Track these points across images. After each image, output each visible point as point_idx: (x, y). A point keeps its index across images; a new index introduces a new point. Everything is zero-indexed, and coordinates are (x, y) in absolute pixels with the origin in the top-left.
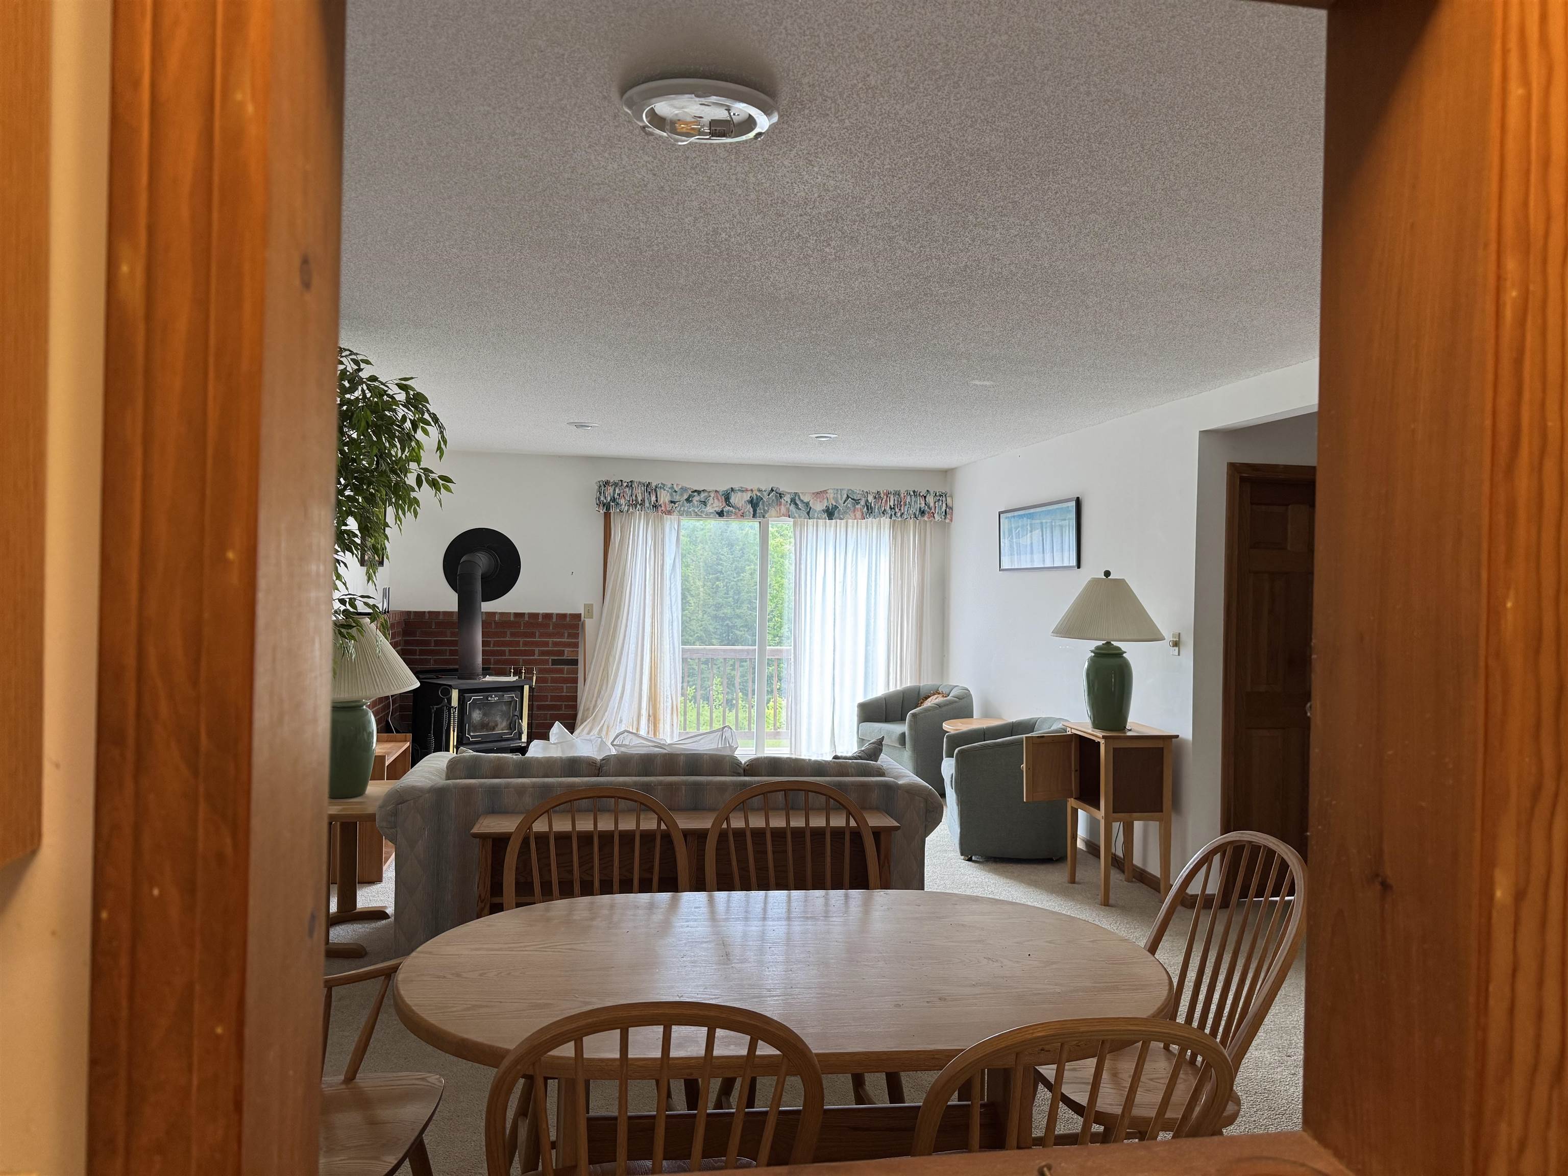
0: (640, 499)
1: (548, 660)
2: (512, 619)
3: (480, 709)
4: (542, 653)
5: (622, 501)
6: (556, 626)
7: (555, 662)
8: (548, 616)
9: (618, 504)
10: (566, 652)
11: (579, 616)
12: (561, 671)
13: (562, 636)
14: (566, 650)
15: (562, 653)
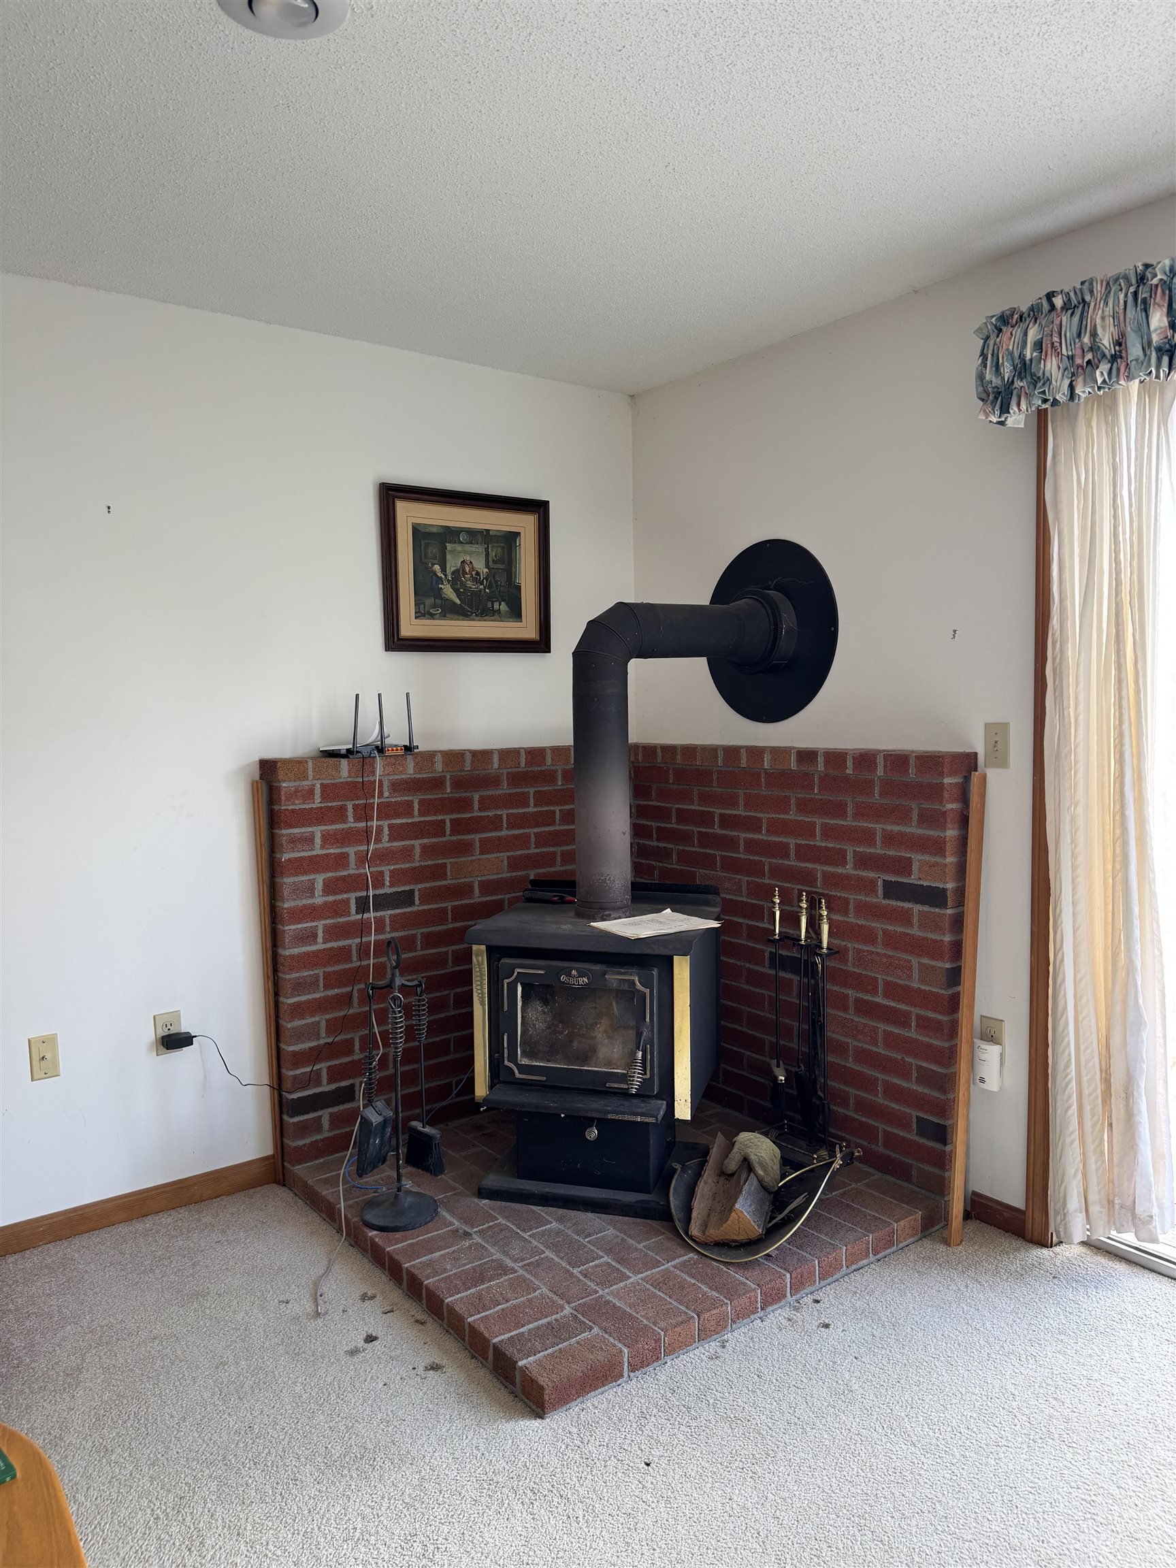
0: (1106, 341)
1: (873, 882)
2: (793, 765)
3: (546, 1002)
4: (863, 861)
5: (1051, 366)
6: (889, 787)
7: (891, 890)
8: (865, 759)
9: (1035, 381)
10: (915, 867)
11: (968, 762)
12: (905, 918)
13: (904, 817)
14: (917, 858)
15: (904, 866)
